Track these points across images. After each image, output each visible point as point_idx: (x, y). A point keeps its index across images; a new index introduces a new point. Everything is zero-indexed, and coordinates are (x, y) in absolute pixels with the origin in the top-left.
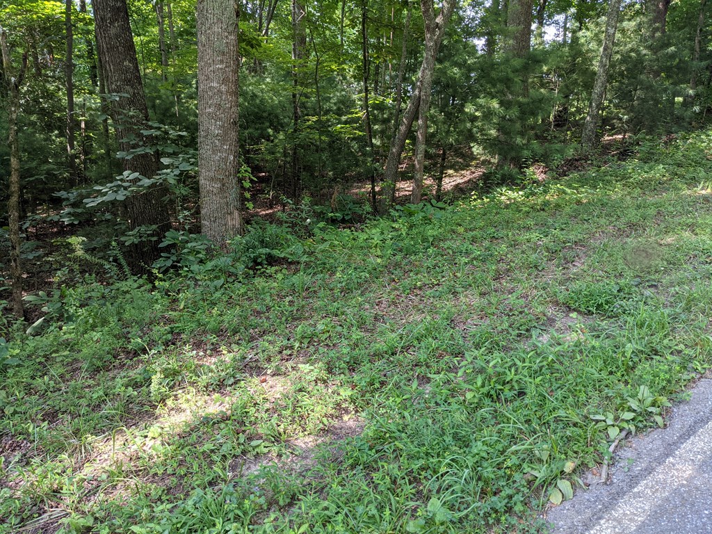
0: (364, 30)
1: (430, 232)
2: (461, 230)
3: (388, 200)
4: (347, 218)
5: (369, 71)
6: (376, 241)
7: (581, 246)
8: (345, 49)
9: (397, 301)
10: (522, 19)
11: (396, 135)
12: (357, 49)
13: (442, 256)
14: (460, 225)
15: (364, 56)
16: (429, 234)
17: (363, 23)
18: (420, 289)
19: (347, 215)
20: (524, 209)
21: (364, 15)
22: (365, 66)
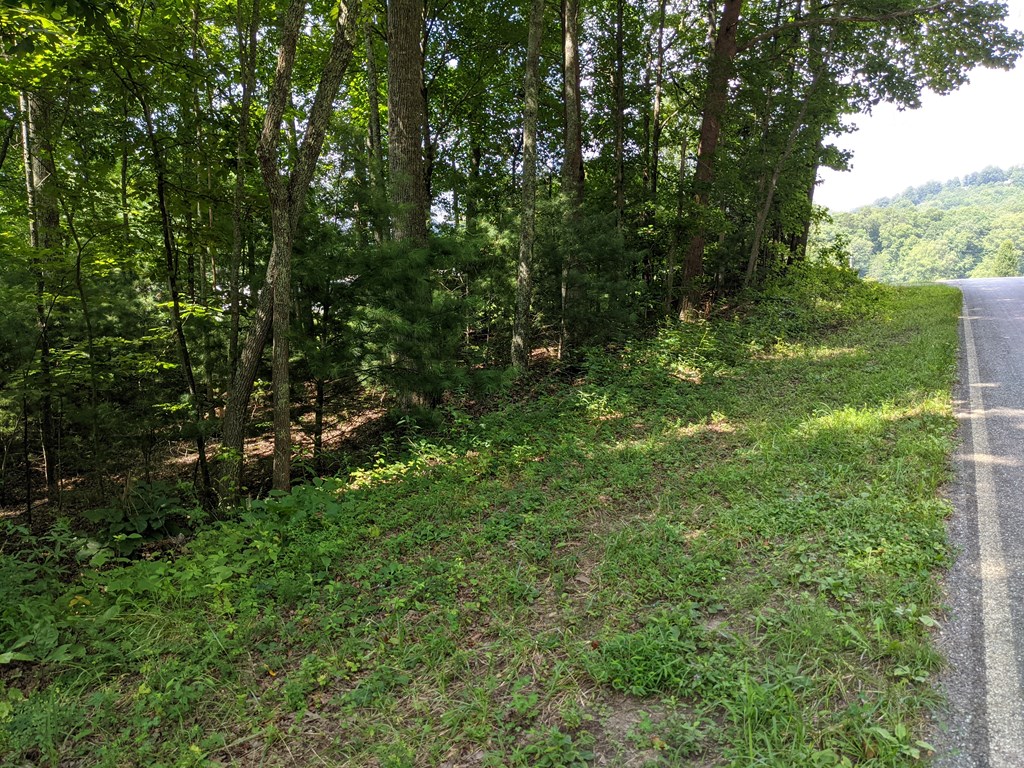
0: (161, 202)
1: (322, 548)
2: (374, 531)
3: (233, 483)
4: (155, 526)
5: (177, 265)
6: (218, 584)
7: (574, 539)
8: (132, 232)
9: (282, 735)
10: (411, 194)
11: (236, 370)
12: (153, 232)
13: (354, 596)
14: (372, 522)
15: (166, 242)
16: (322, 550)
17: (160, 192)
18: (326, 689)
19: (157, 520)
20: (468, 480)
21: (160, 178)
22: (170, 259)
